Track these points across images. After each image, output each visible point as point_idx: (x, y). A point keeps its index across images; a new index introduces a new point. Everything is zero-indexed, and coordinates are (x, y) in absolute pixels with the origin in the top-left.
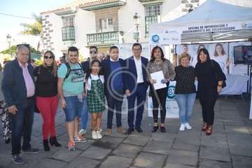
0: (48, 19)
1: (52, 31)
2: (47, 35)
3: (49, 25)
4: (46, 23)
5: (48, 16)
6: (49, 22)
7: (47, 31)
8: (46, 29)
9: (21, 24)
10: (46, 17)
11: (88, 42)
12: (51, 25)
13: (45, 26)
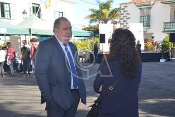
0: (126, 9)
1: (129, 18)
2: (124, 21)
3: (127, 14)
4: (124, 12)
5: (127, 7)
6: (126, 11)
7: (125, 18)
8: (123, 17)
9: (90, 10)
10: (125, 7)
11: (164, 29)
12: (129, 14)
13: (123, 14)
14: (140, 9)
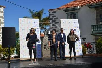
0: (55, 14)
1: (58, 22)
3: (55, 19)
4: (53, 17)
5: (55, 12)
6: (55, 16)
7: (54, 22)
10: (53, 12)
11: (92, 32)
12: (57, 18)
13: (52, 19)
14: (67, 14)
